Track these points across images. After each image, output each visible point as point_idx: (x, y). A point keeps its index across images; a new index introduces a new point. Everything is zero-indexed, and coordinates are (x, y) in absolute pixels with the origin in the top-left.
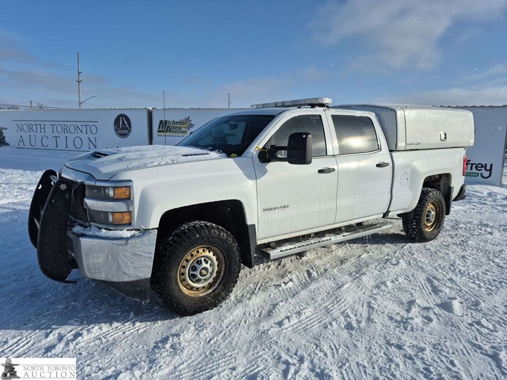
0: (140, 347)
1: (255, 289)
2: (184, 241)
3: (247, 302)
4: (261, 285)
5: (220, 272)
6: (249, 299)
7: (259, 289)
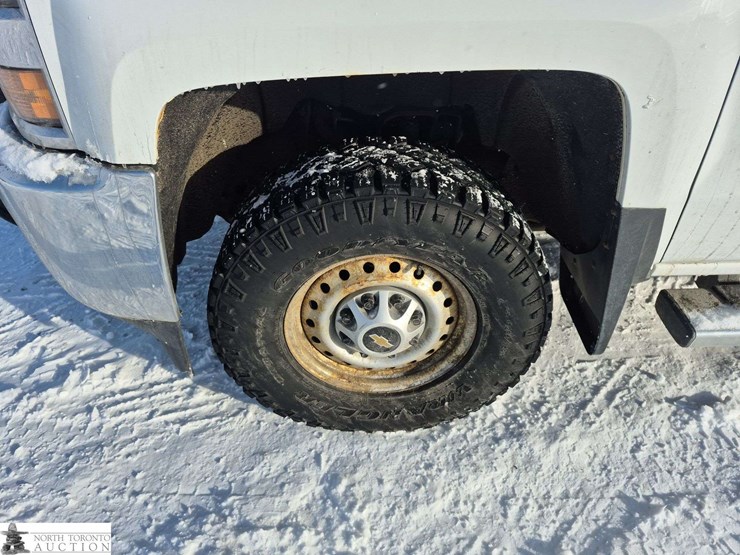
0: (141, 498)
1: (596, 390)
2: (293, 232)
3: (538, 446)
4: (627, 378)
5: (457, 343)
6: (553, 435)
7: (610, 397)
